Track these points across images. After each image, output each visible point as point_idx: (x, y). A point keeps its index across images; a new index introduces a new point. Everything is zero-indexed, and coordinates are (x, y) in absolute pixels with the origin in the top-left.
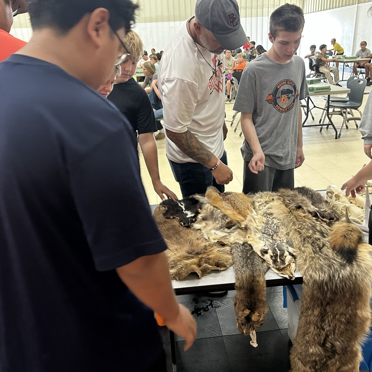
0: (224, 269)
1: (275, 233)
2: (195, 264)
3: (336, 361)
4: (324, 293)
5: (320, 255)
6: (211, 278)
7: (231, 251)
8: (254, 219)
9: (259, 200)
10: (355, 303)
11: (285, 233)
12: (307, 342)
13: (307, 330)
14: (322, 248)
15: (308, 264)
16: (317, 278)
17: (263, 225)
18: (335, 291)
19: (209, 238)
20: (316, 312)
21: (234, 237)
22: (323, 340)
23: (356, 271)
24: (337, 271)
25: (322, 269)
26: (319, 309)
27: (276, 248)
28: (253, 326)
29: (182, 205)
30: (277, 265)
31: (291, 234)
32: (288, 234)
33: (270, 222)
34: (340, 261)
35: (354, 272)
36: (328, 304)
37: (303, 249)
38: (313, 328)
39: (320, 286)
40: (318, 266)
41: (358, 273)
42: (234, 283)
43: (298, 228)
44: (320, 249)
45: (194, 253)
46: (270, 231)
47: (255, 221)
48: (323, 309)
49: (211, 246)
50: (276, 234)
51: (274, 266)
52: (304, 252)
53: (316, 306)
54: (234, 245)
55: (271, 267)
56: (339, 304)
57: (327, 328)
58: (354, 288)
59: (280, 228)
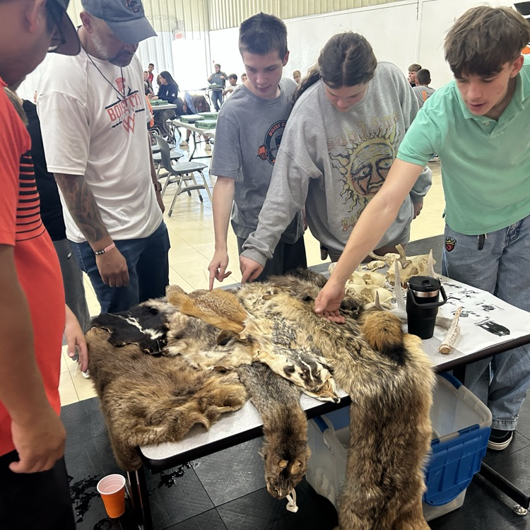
0: (239, 407)
1: (292, 339)
2: (194, 409)
3: (396, 500)
4: (380, 412)
5: (362, 361)
6: (224, 426)
7: (239, 379)
8: (257, 325)
9: (250, 295)
10: (415, 417)
11: (306, 337)
12: (363, 485)
13: (362, 469)
14: (360, 350)
15: (353, 377)
16: (369, 393)
17: (271, 331)
18: (392, 406)
19: (199, 365)
20: (371, 441)
21: (238, 357)
22: (380, 476)
23: (412, 373)
24: (390, 378)
25: (371, 380)
26: (373, 436)
27: (303, 362)
28: (292, 482)
29: (133, 321)
30: (311, 386)
31: (315, 338)
32: (310, 338)
33: (281, 326)
34: (389, 364)
35: (410, 374)
36: (384, 425)
37: (339, 356)
38: (368, 464)
39: (374, 403)
40: (365, 376)
41: (415, 375)
42: (262, 426)
43: (324, 328)
44: (359, 352)
45: (185, 393)
46: (285, 338)
47: (259, 328)
48: (378, 434)
49: (208, 376)
50: (293, 342)
51: (309, 388)
52: (341, 360)
53: (370, 432)
54: (241, 369)
55: (303, 390)
56: (397, 422)
57: (384, 459)
58: (414, 397)
59: (297, 331)
